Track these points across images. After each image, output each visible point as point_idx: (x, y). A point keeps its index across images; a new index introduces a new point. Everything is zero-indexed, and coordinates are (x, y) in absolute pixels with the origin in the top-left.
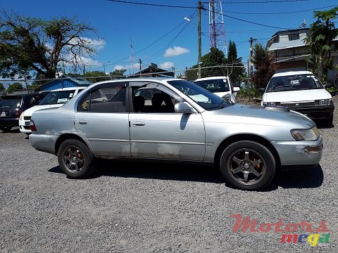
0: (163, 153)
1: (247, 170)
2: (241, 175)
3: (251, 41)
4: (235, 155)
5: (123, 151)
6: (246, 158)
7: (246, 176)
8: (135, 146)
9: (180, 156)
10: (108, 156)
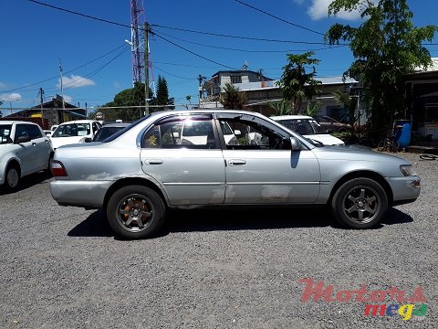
0: (268, 196)
1: (362, 208)
2: (355, 214)
3: (201, 79)
4: (350, 194)
5: (215, 196)
6: (362, 196)
7: (361, 215)
8: (233, 190)
9: (289, 198)
10: (188, 205)
